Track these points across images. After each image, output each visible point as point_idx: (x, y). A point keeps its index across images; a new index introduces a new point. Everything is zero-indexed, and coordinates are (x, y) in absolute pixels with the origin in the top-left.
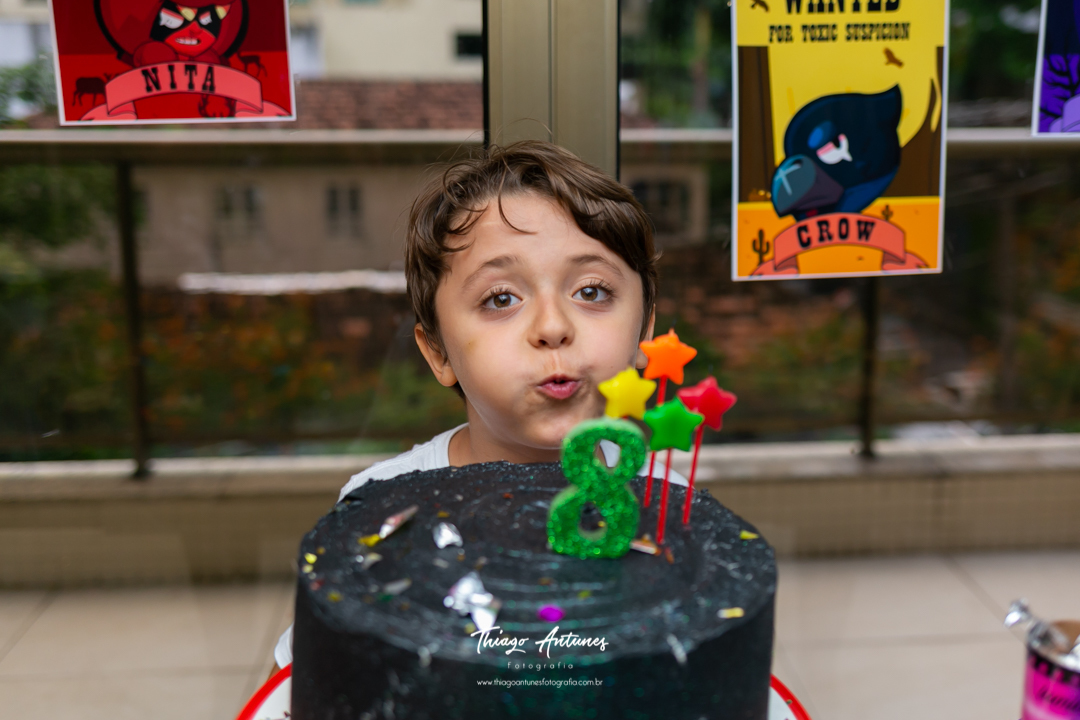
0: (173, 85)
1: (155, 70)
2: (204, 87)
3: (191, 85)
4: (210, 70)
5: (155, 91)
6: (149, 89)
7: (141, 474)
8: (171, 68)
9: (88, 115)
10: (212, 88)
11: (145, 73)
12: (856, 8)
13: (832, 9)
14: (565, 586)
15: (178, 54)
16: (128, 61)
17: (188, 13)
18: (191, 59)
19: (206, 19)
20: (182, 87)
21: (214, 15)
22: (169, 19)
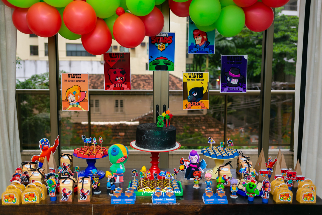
12: (198, 77)
13: (194, 77)
14: (158, 128)
15: (118, 83)
16: (112, 83)
17: (120, 78)
18: (120, 83)
19: (121, 79)
20: (118, 86)
21: (122, 78)
22: (117, 79)
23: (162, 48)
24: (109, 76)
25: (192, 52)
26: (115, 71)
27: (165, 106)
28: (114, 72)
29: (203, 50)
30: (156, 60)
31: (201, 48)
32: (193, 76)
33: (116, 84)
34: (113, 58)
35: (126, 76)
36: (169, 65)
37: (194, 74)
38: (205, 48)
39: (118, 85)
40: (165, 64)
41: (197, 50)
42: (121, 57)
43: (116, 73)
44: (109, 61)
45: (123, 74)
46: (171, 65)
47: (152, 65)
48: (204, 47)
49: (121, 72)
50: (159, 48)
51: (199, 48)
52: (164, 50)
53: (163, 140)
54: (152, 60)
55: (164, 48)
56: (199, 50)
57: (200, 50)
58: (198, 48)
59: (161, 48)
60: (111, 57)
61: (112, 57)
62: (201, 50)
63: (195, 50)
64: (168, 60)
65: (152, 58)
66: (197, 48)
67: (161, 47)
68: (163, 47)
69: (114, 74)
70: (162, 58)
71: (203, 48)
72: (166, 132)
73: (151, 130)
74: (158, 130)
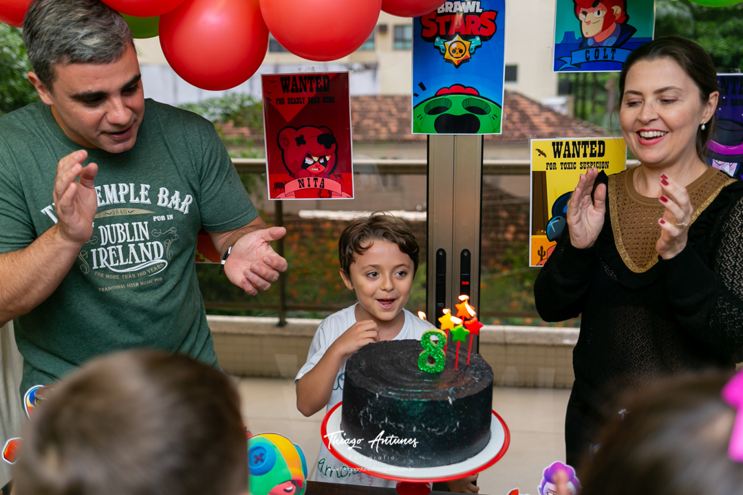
0: (309, 186)
1: (303, 180)
2: (320, 186)
3: (316, 186)
4: (323, 180)
5: (302, 188)
6: (300, 187)
7: (282, 324)
8: (309, 179)
9: (278, 196)
10: (323, 187)
11: (299, 181)
12: (585, 155)
13: (574, 156)
14: (421, 380)
15: (311, 174)
16: (294, 177)
17: (316, 159)
18: (316, 176)
19: (322, 161)
20: (312, 186)
21: (325, 159)
22: (308, 161)
23: (460, 55)
24: (283, 150)
25: (568, 65)
26: (302, 137)
27: (466, 254)
28: (297, 139)
29: (610, 58)
30: (436, 96)
31: (601, 50)
32: (569, 150)
33: (306, 179)
34: (293, 91)
35: (336, 152)
36: (482, 112)
37: (574, 143)
38: (617, 50)
39: (309, 182)
40: (467, 109)
41: (587, 59)
42: (318, 89)
43: (304, 143)
44: (281, 101)
45: (328, 147)
46: (491, 114)
47: (424, 114)
48: (614, 48)
49: (321, 140)
50: (447, 55)
51: (592, 51)
52: (466, 60)
53: (439, 431)
54: (424, 95)
55: (467, 54)
56: (592, 58)
57: (596, 58)
58: (590, 50)
59: (455, 55)
60: (285, 88)
61: (290, 88)
62: (601, 58)
63: (579, 56)
64: (479, 96)
65: (424, 88)
66: (588, 52)
67: (454, 51)
68: (461, 51)
69: (299, 145)
70: (458, 89)
71: (609, 51)
72: (451, 402)
73: (390, 393)
74: (419, 389)
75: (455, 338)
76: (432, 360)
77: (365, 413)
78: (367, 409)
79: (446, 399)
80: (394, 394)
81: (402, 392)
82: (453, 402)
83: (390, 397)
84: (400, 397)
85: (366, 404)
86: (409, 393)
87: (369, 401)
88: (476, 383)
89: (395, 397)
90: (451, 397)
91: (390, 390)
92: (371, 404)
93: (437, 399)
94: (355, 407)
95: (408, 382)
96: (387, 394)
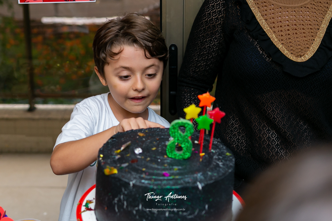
14: (171, 167)
72: (200, 187)
73: (143, 181)
74: (170, 176)
75: (200, 127)
76: (179, 148)
77: (120, 200)
78: (122, 197)
79: (196, 185)
80: (146, 182)
81: (155, 180)
82: (203, 188)
83: (144, 185)
84: (153, 184)
85: (120, 192)
86: (161, 180)
87: (123, 190)
88: (219, 167)
89: (149, 186)
90: (200, 182)
91: (143, 178)
92: (126, 192)
93: (188, 185)
94: (110, 194)
95: (158, 169)
96: (140, 182)
